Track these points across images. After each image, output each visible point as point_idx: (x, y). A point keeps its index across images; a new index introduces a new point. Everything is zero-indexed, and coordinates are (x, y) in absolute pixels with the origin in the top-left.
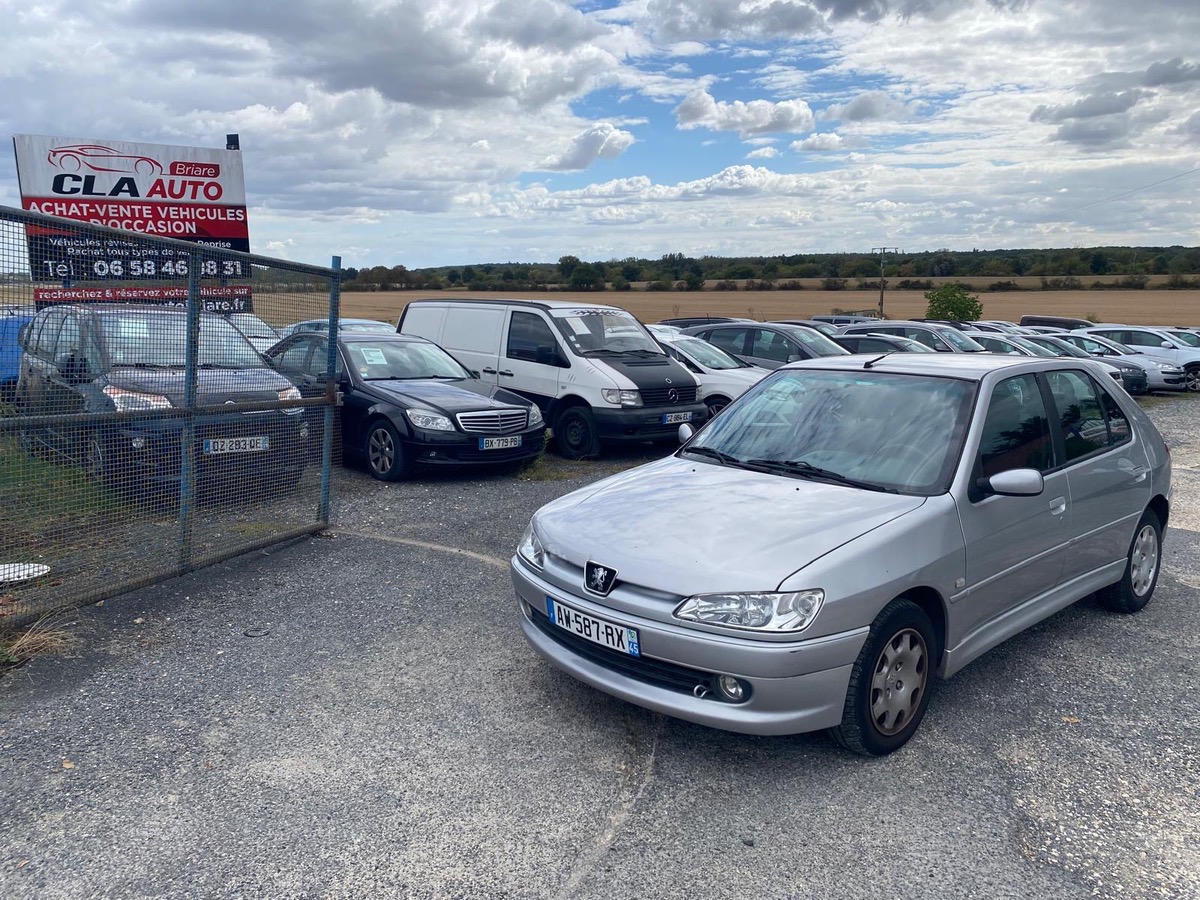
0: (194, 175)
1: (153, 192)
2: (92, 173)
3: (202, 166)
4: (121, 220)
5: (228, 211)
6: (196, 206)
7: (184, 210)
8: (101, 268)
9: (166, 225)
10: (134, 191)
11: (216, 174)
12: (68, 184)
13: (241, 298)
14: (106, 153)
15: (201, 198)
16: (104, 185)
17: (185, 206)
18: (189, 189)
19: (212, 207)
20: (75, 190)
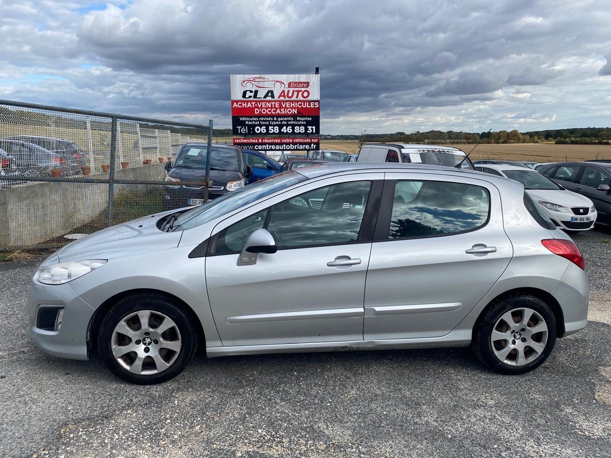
0: (298, 87)
1: (280, 96)
2: (257, 89)
3: (302, 83)
4: (267, 109)
5: (312, 103)
6: (298, 101)
7: (293, 104)
8: (258, 130)
9: (285, 111)
10: (273, 96)
11: (308, 87)
12: (248, 94)
13: (315, 143)
14: (263, 80)
15: (300, 98)
16: (261, 94)
17: (293, 102)
18: (296, 93)
19: (304, 102)
20: (250, 97)
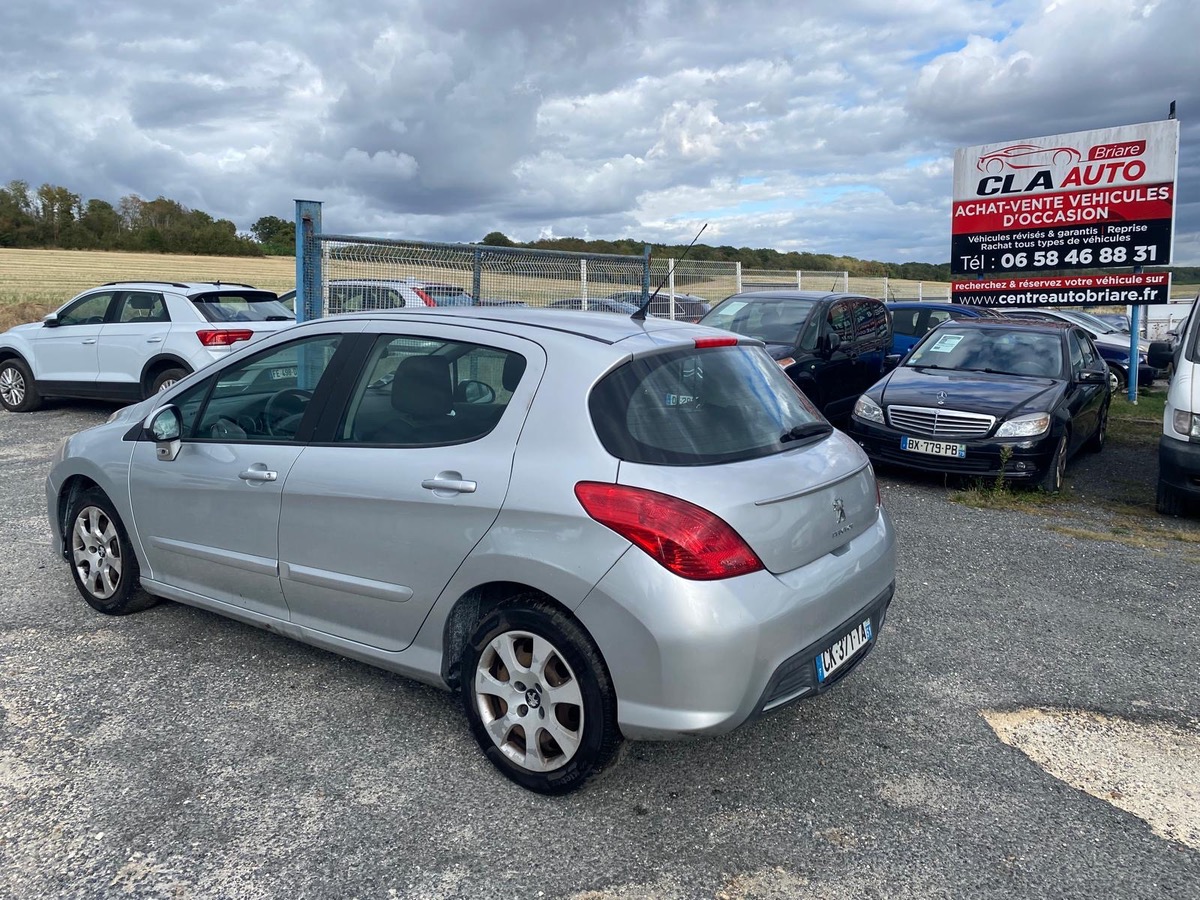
0: (1115, 157)
1: (1068, 180)
2: (1012, 171)
3: (1125, 145)
4: (1031, 213)
5: (1149, 190)
6: (1111, 190)
7: (1098, 196)
8: (1008, 261)
9: (1076, 214)
10: (1048, 184)
11: (1141, 151)
12: (991, 185)
13: (1153, 287)
14: (1027, 151)
15: (1120, 180)
16: (1021, 182)
17: (1098, 191)
18: (1107, 172)
19: (1129, 189)
20: (995, 191)
